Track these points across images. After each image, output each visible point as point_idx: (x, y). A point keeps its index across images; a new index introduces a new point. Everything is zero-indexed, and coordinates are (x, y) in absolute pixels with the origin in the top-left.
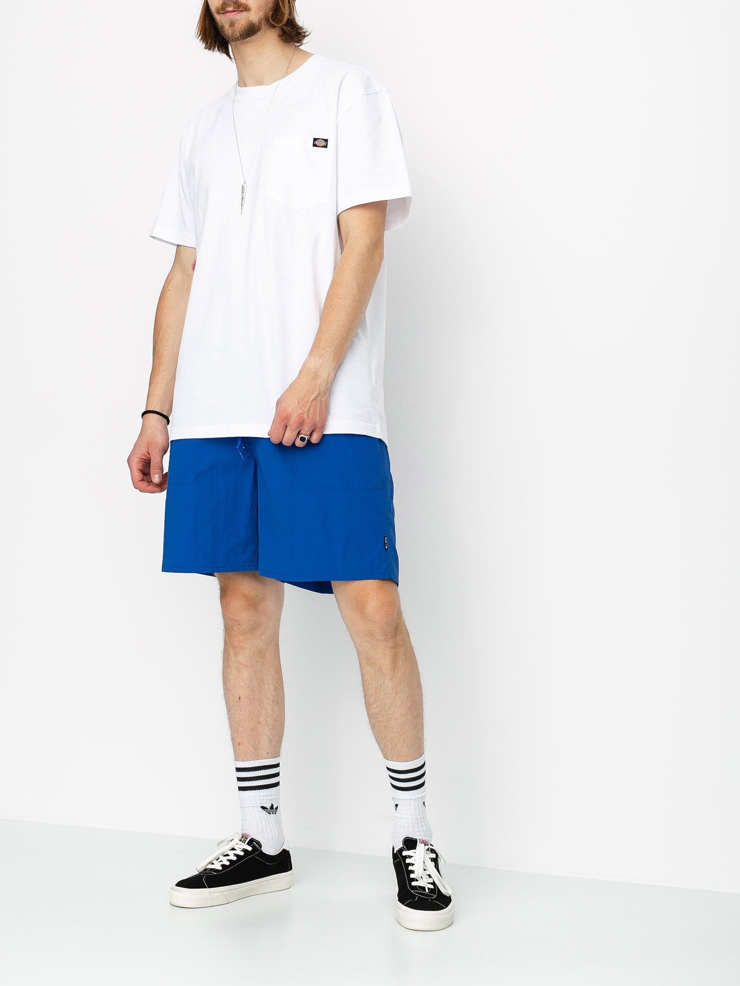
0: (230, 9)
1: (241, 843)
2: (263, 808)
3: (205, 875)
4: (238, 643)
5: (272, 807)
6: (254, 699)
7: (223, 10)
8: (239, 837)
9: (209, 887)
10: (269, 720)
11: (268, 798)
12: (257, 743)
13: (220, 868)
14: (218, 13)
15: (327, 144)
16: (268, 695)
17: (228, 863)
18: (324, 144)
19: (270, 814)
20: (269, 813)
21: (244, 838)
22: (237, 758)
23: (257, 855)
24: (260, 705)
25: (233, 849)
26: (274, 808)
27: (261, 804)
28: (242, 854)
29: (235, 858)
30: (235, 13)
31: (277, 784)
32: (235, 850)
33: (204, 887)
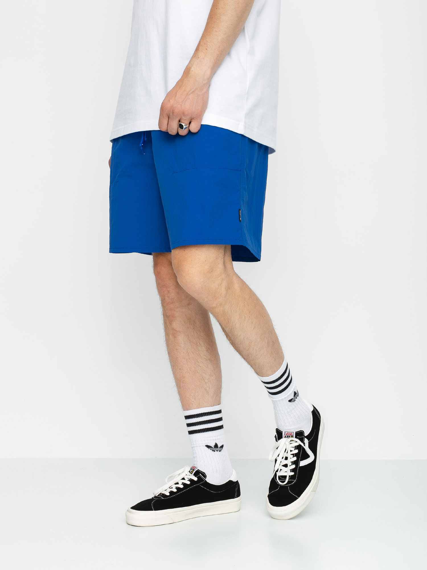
1: (189, 474)
2: (208, 447)
3: (156, 499)
5: (216, 446)
6: (189, 359)
8: (189, 468)
9: (155, 510)
11: (212, 439)
13: (168, 494)
16: (202, 355)
17: (175, 490)
19: (215, 451)
20: (213, 451)
21: (192, 469)
23: (202, 485)
25: (183, 479)
26: (219, 446)
27: (206, 443)
28: (189, 483)
29: (183, 486)
31: (221, 427)
32: (185, 480)
33: (151, 510)
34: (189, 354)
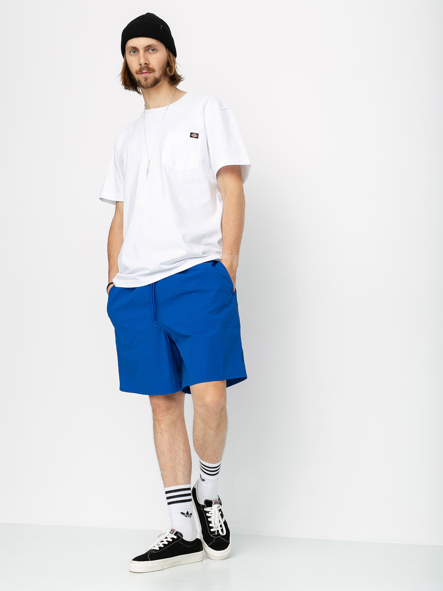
0: (145, 71)
1: (171, 534)
2: (182, 513)
3: (149, 553)
4: (160, 418)
5: (188, 513)
6: (172, 450)
7: (140, 72)
8: (169, 530)
9: (151, 560)
10: (181, 461)
11: (185, 508)
12: (176, 475)
13: (158, 549)
14: (137, 73)
15: (198, 136)
16: (180, 447)
17: (162, 546)
18: (196, 136)
19: (187, 517)
21: (172, 531)
22: (165, 486)
23: (179, 541)
24: (175, 453)
25: (166, 538)
26: (189, 514)
27: (180, 511)
28: (171, 540)
29: (167, 543)
30: (148, 73)
32: (167, 538)
33: (148, 560)
34: (172, 446)
